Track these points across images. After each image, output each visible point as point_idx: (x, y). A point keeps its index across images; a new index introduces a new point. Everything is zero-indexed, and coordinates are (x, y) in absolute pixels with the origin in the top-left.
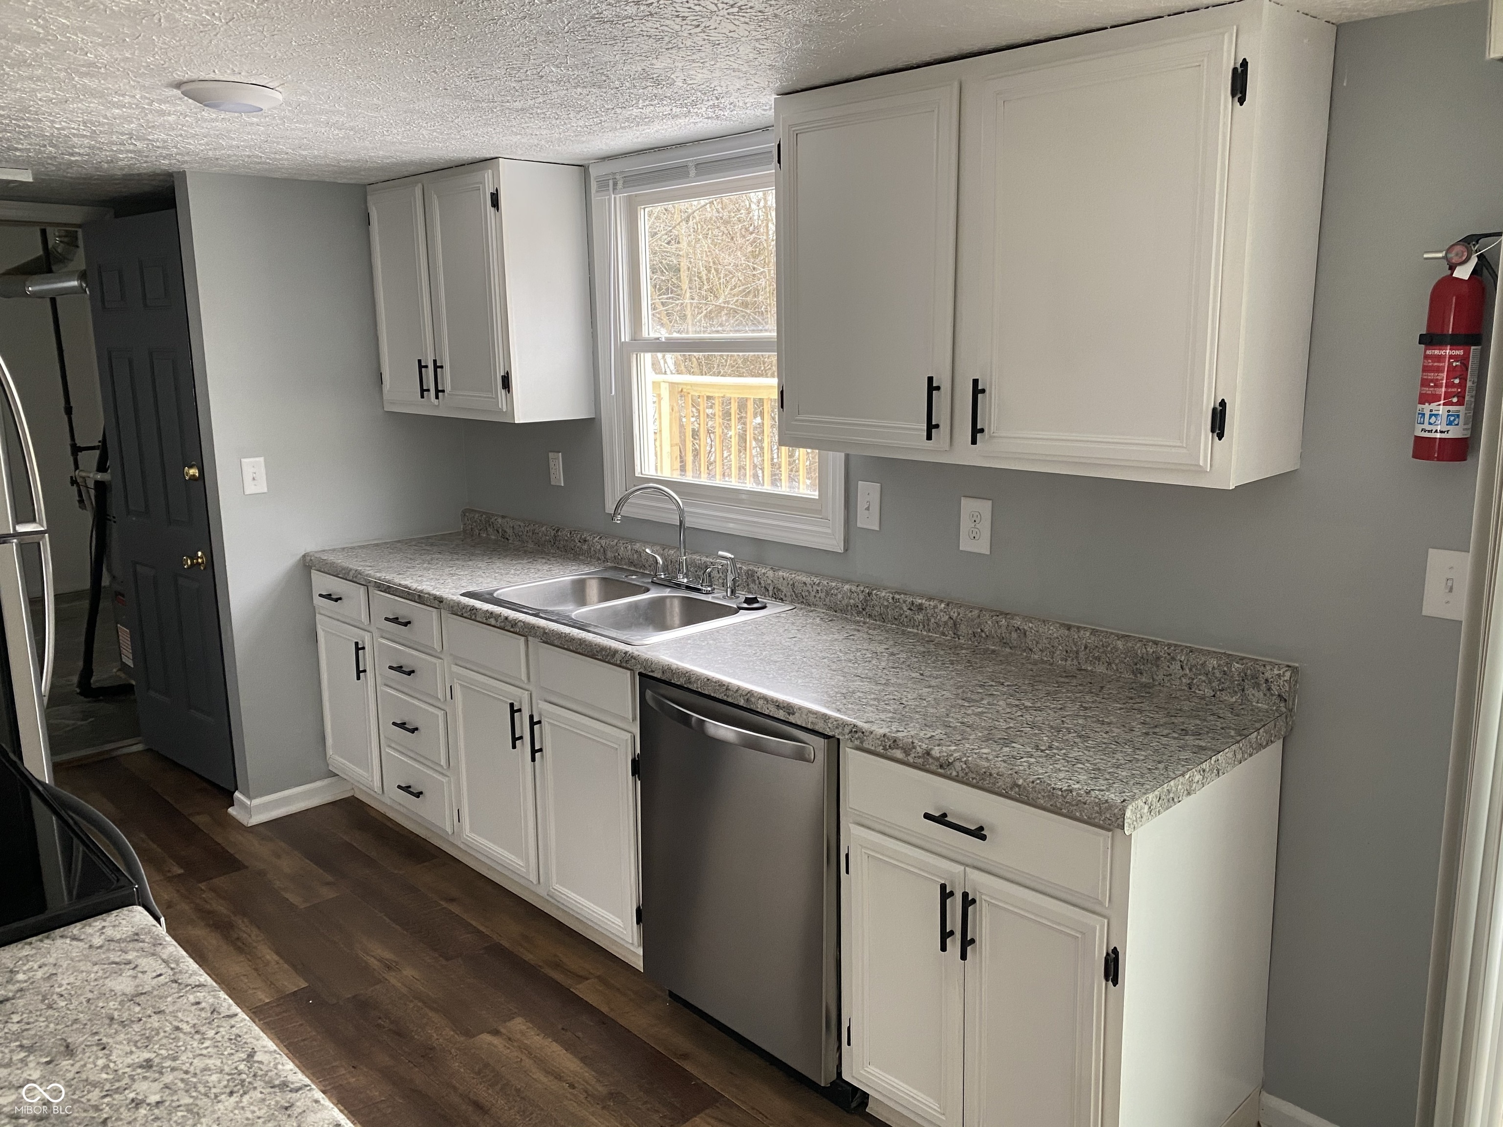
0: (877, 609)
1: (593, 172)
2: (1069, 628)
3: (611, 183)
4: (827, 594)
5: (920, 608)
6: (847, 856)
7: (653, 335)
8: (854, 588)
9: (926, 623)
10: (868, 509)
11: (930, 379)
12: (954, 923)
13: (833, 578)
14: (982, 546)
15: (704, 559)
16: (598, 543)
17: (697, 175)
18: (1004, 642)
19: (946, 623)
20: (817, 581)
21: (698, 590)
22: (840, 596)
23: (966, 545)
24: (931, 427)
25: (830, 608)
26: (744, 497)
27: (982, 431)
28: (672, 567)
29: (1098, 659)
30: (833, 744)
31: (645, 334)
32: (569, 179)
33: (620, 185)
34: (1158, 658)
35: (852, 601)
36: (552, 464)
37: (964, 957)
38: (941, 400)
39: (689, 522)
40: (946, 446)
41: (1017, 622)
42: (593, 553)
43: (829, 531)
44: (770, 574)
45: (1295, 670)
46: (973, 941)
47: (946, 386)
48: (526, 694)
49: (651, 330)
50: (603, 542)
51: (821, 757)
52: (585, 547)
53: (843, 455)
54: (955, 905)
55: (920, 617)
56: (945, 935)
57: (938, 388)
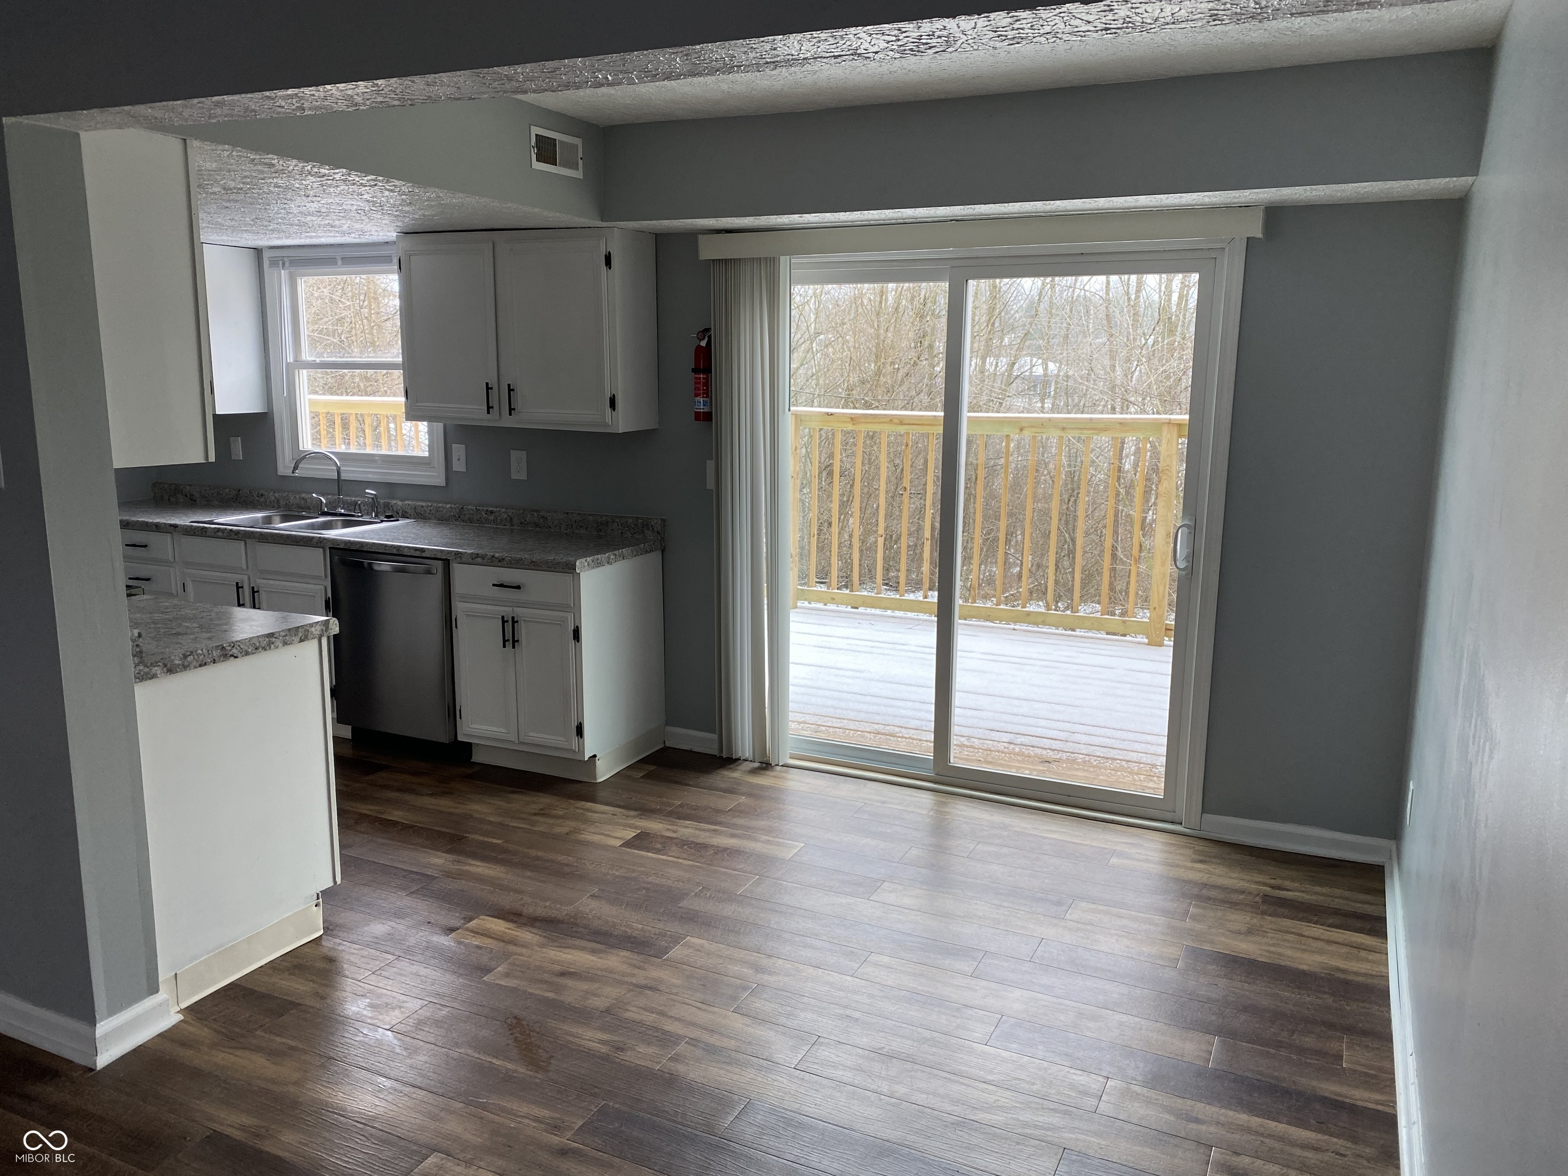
0: (467, 516)
1: (266, 255)
2: (567, 513)
3: (281, 262)
4: (437, 511)
5: (492, 512)
6: (456, 619)
7: (309, 359)
8: (453, 506)
9: (495, 521)
10: (459, 460)
11: (487, 384)
12: (509, 636)
13: (441, 502)
14: (523, 476)
15: (353, 499)
16: (272, 496)
17: (342, 264)
18: (537, 526)
19: (506, 519)
20: (429, 504)
21: (353, 516)
22: (445, 511)
23: (514, 476)
24: (489, 408)
25: (439, 520)
26: (377, 458)
27: (514, 409)
28: (332, 504)
29: (582, 527)
30: (446, 563)
31: (304, 358)
32: (248, 258)
33: (287, 264)
34: (608, 522)
35: (452, 514)
36: (232, 446)
37: (514, 647)
38: (494, 394)
39: (344, 476)
40: (497, 417)
41: (543, 513)
42: (268, 503)
43: (435, 474)
44: (400, 503)
45: (663, 520)
46: (518, 641)
47: (495, 387)
48: (246, 577)
49: (307, 355)
50: (277, 495)
51: (440, 570)
52: (262, 500)
53: (442, 424)
54: (509, 626)
55: (492, 517)
56: (505, 641)
57: (491, 388)
